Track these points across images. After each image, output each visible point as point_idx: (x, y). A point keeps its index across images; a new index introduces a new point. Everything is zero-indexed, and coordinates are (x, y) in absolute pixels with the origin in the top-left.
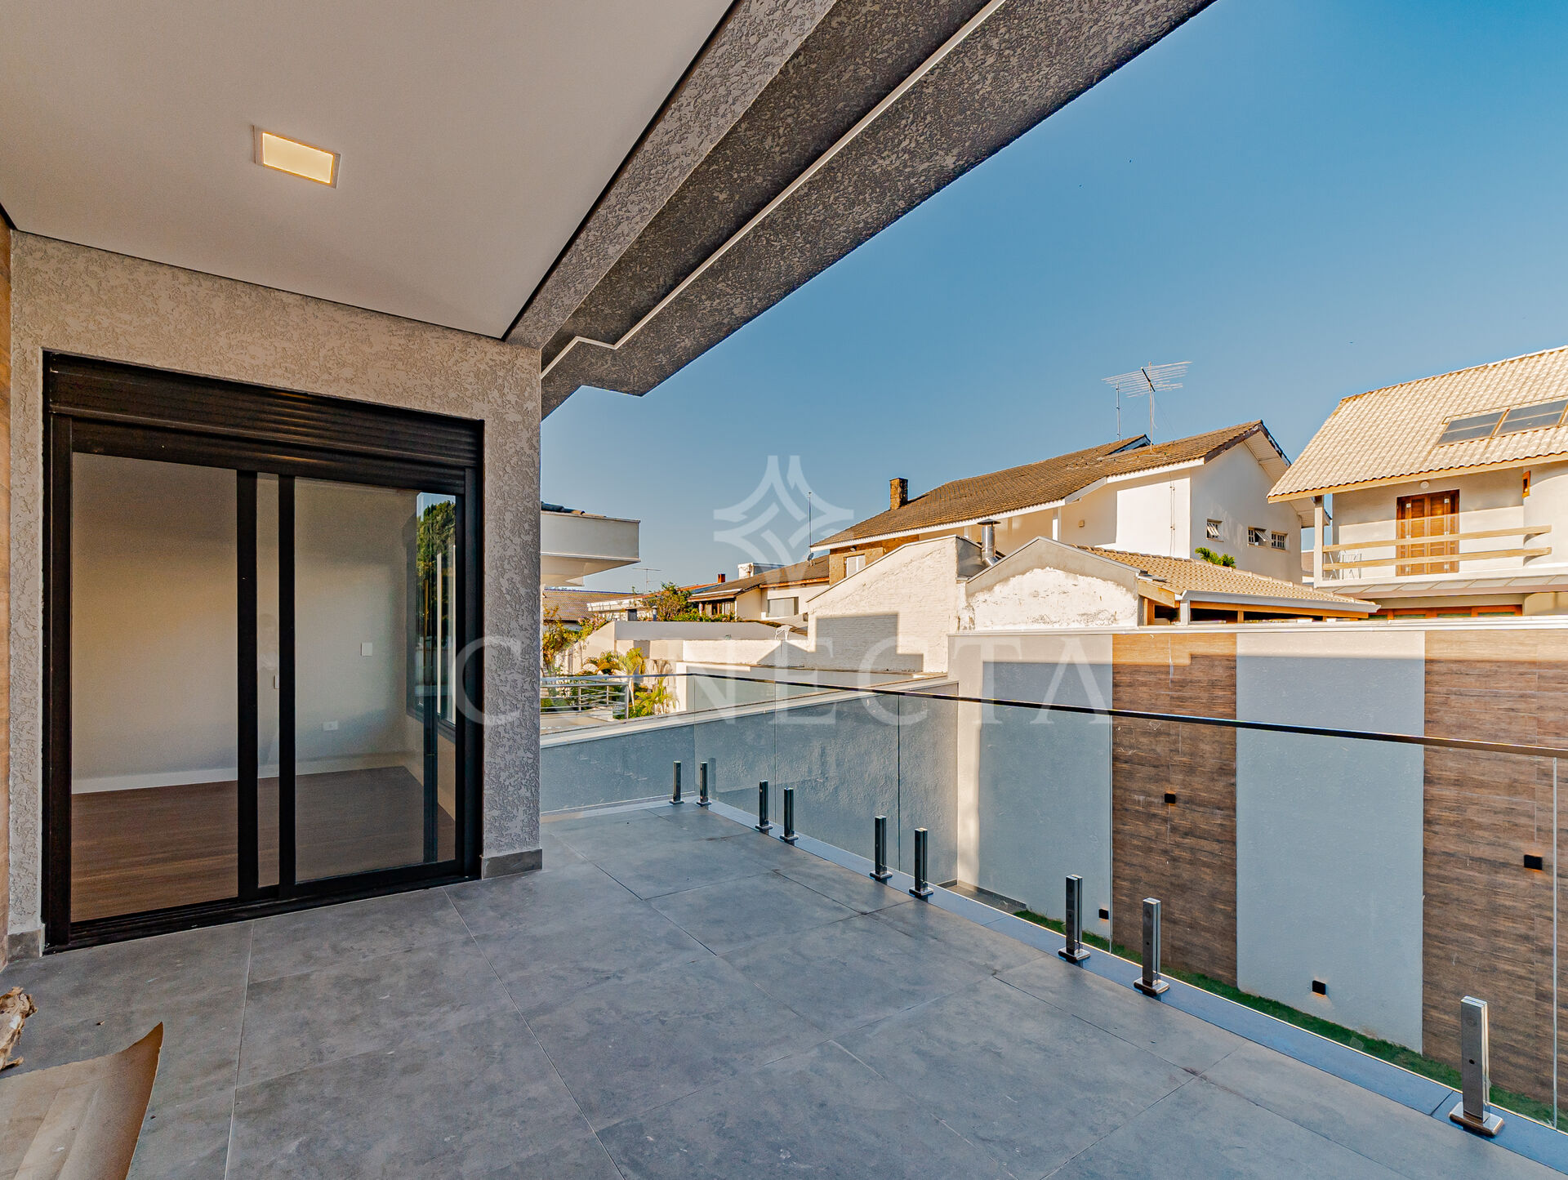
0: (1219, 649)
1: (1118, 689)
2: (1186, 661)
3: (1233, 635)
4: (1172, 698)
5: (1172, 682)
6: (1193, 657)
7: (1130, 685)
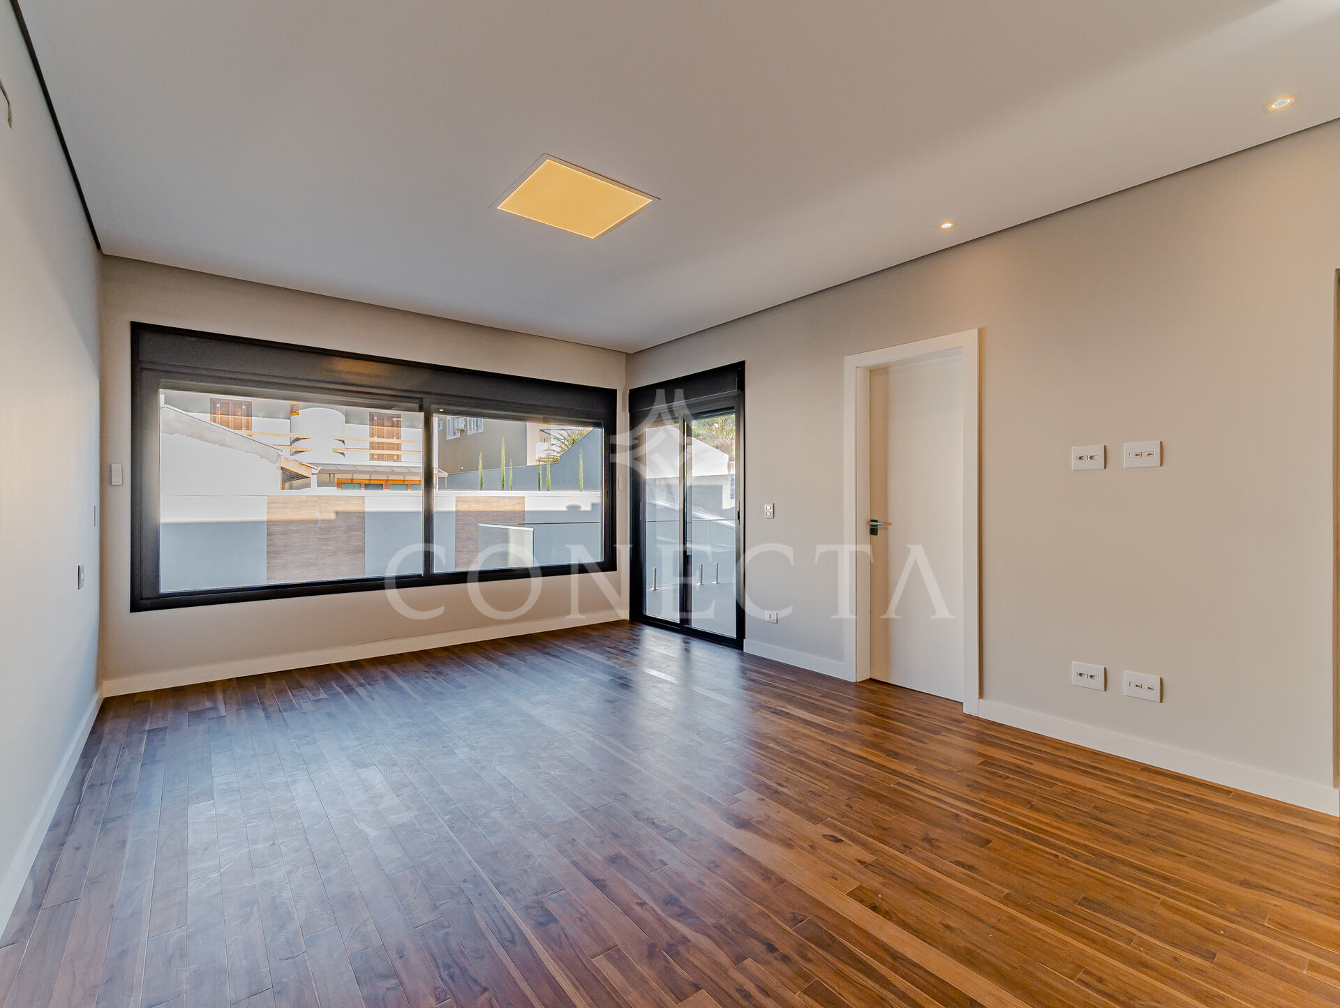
0: (353, 507)
1: (272, 537)
2: (333, 516)
3: (363, 497)
4: (320, 539)
5: (320, 528)
6: (337, 513)
7: (284, 533)
